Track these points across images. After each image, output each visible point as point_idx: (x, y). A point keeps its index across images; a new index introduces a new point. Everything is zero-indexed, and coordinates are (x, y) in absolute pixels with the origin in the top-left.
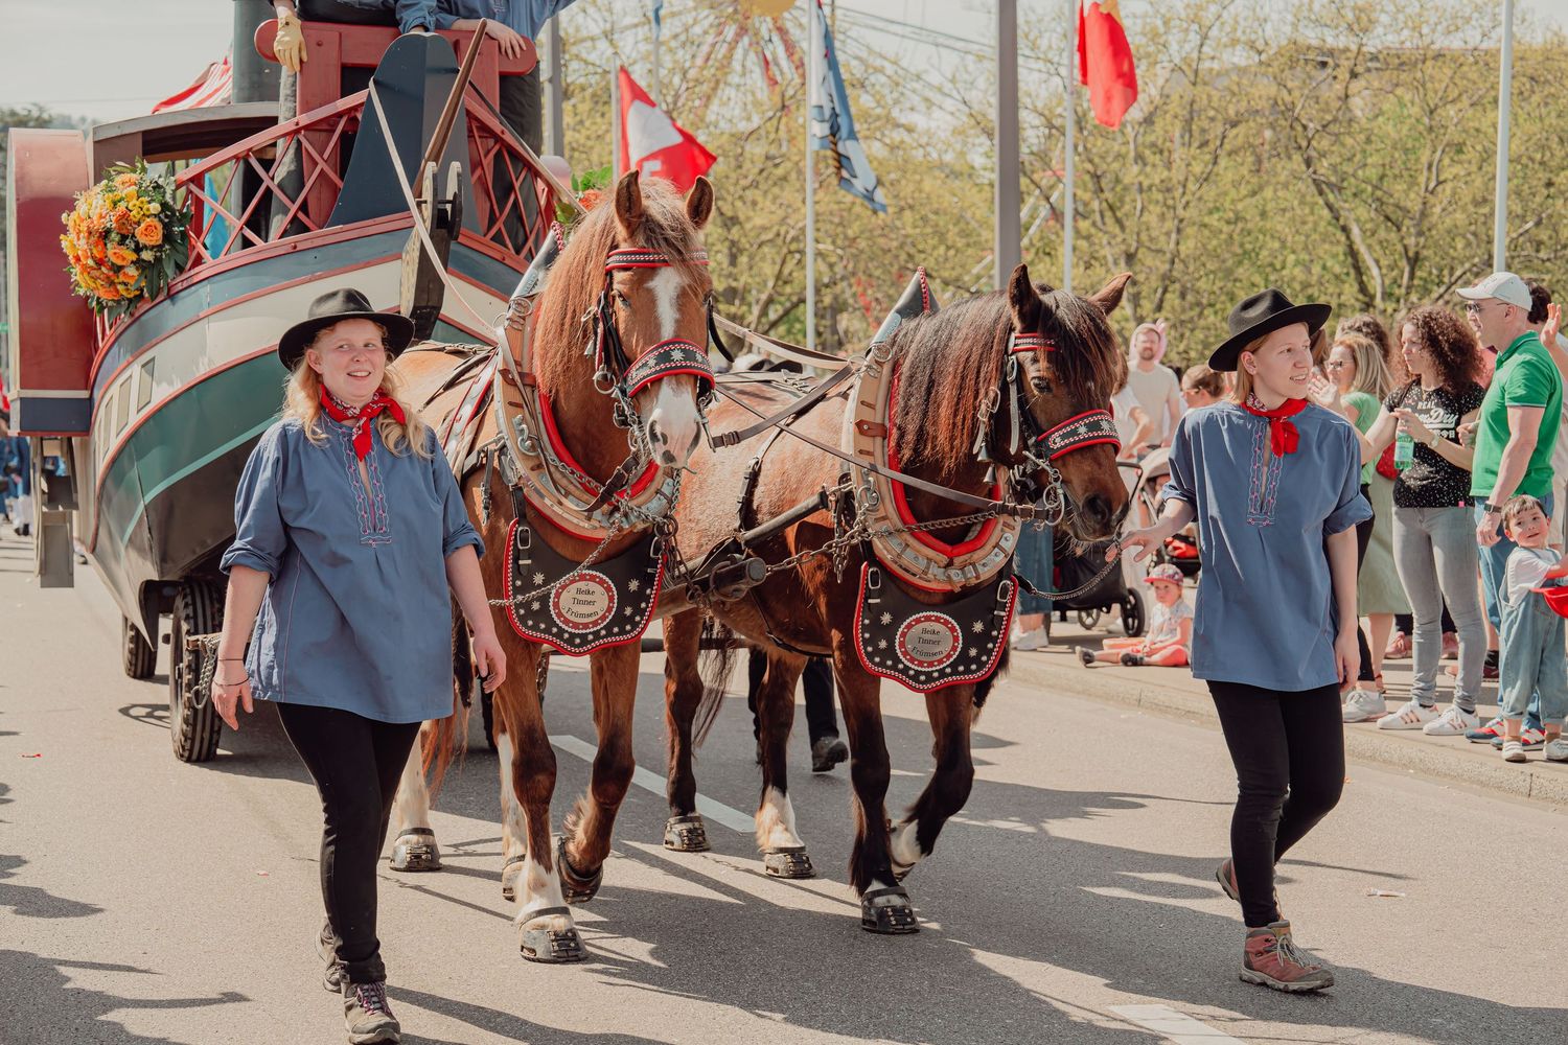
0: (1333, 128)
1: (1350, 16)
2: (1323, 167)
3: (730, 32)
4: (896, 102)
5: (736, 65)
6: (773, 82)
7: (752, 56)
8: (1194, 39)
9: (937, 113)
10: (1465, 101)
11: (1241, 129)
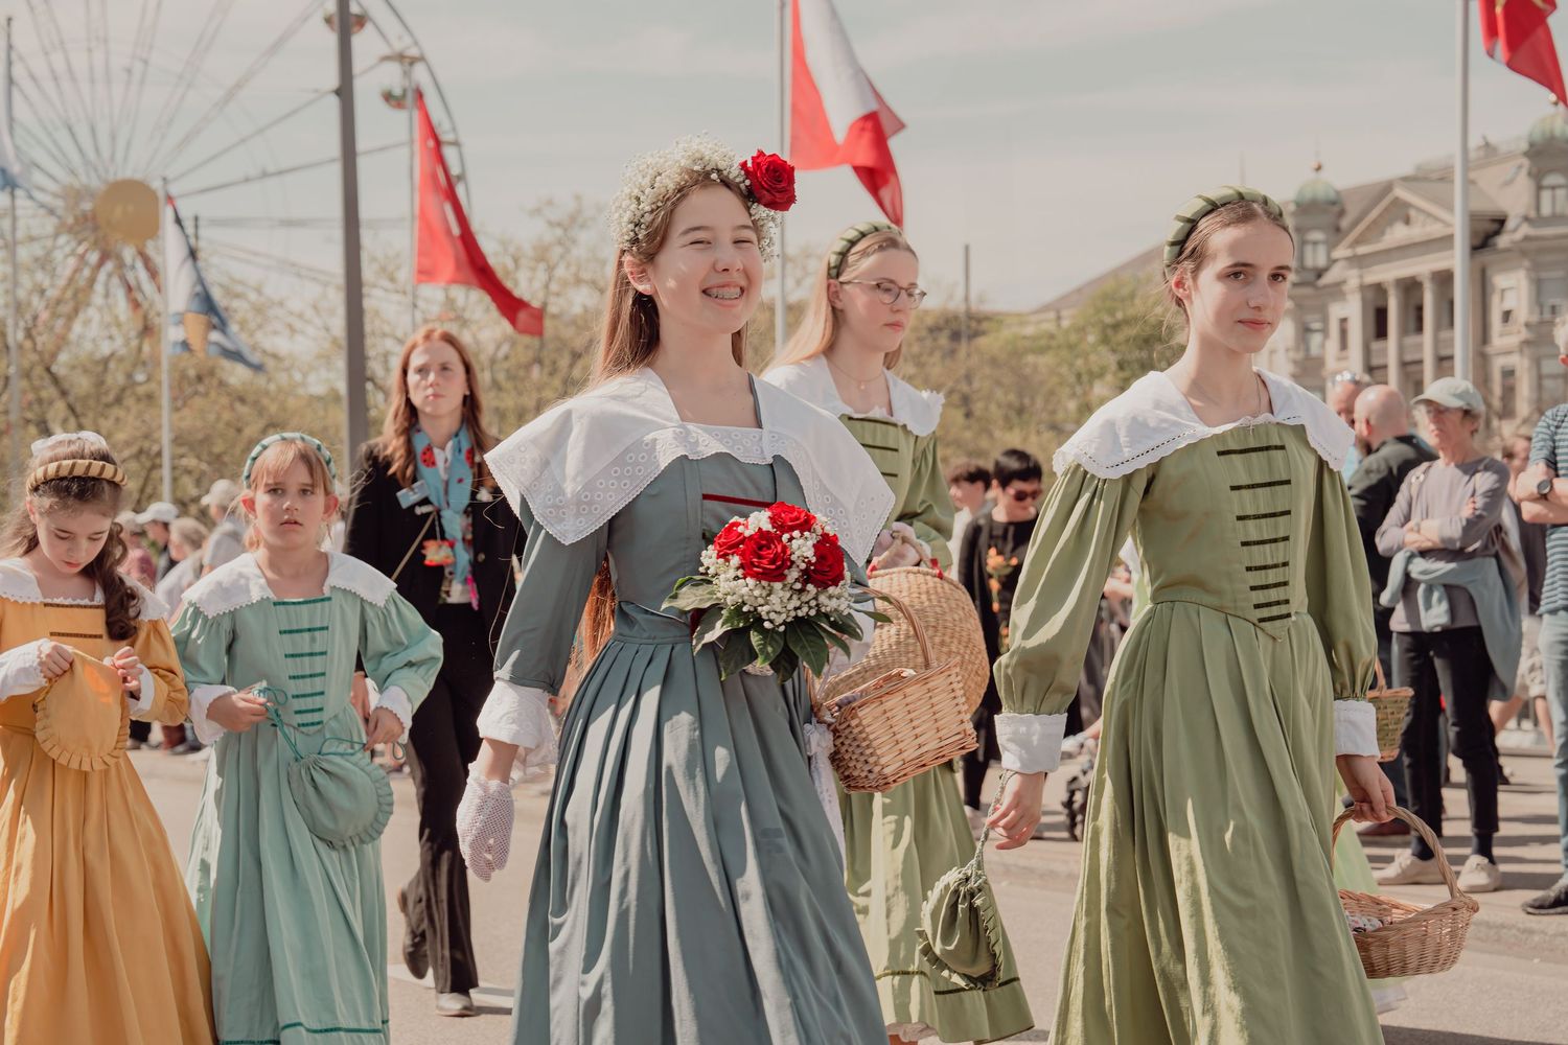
3: (94, 257)
4: (260, 327)
5: (99, 287)
6: (136, 305)
7: (115, 281)
8: (541, 276)
9: (299, 338)
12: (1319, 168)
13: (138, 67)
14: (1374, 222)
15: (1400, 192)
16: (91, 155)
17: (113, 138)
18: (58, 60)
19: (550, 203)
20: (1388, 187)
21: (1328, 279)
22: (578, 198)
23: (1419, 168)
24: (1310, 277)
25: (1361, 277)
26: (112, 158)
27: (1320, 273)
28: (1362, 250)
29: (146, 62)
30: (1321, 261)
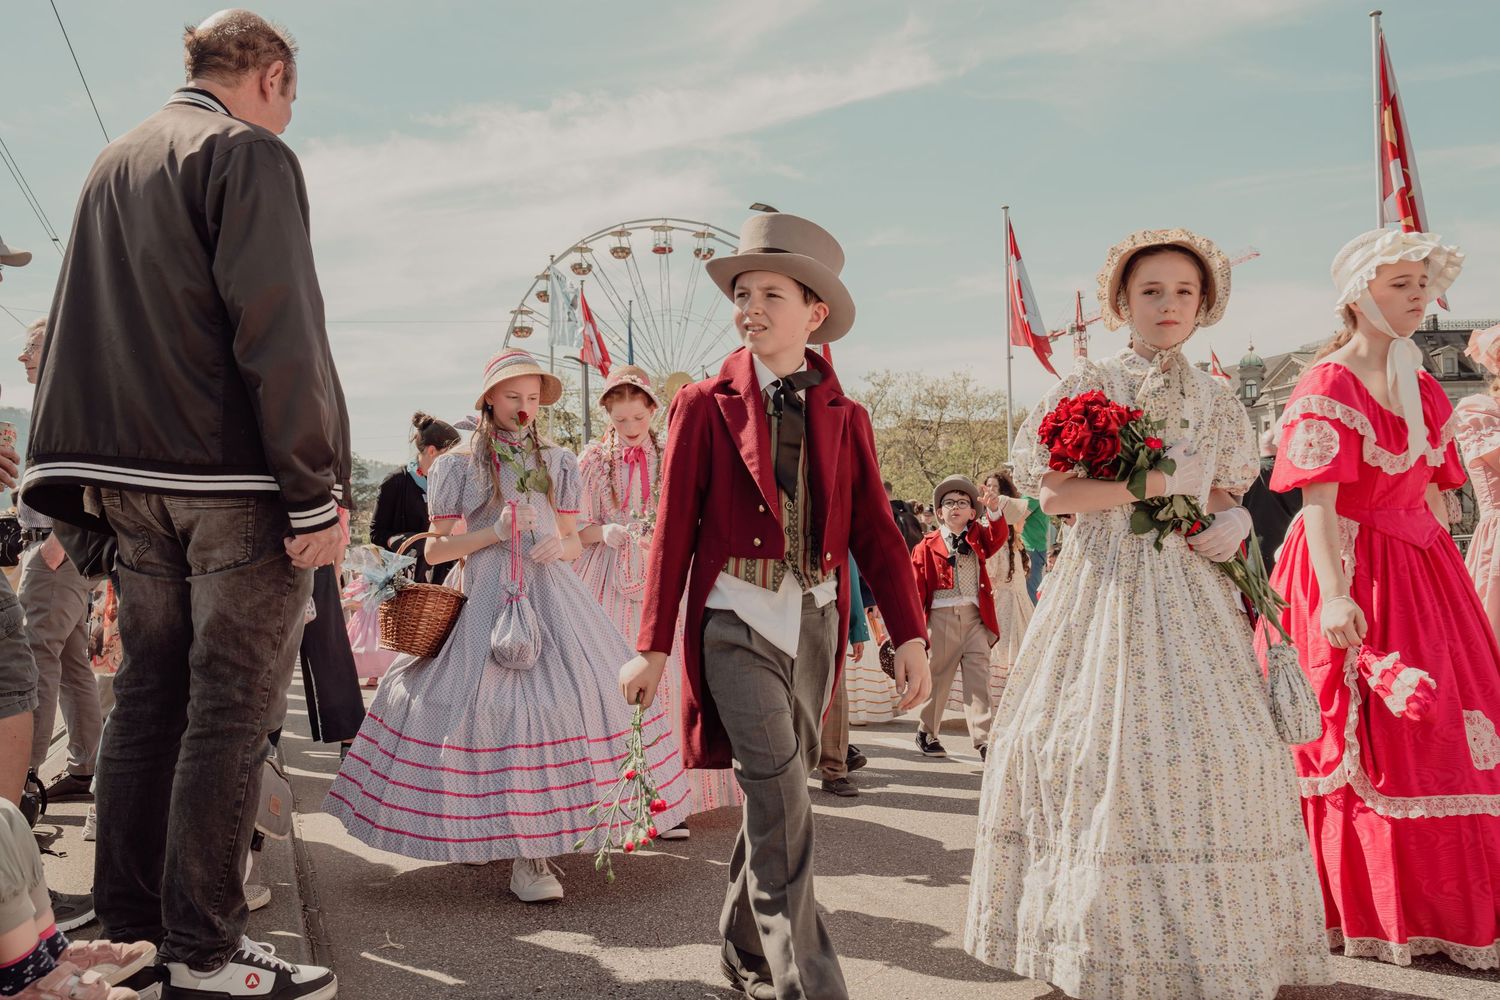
0: (932, 449)
1: (937, 400)
2: (928, 466)
10: (988, 439)
11: (892, 449)
12: (1252, 349)
13: (683, 323)
14: (1281, 374)
15: (1293, 359)
16: (663, 362)
17: (672, 354)
18: (649, 320)
19: (874, 374)
20: (1289, 357)
21: (1258, 403)
22: (887, 372)
23: (1302, 347)
24: (1250, 402)
25: (1275, 402)
26: (672, 363)
27: (1254, 402)
28: (1274, 389)
29: (687, 319)
30: (1254, 395)
